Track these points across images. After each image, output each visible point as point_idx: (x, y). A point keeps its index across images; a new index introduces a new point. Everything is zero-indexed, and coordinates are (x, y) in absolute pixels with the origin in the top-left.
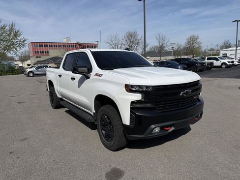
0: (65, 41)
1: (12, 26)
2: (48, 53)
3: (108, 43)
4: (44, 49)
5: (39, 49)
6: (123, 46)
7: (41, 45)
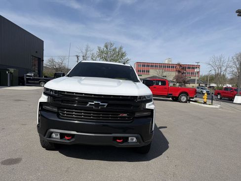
0: (166, 62)
1: (121, 48)
2: (149, 72)
3: (210, 64)
4: (146, 68)
5: (142, 68)
6: (228, 69)
7: (144, 65)
